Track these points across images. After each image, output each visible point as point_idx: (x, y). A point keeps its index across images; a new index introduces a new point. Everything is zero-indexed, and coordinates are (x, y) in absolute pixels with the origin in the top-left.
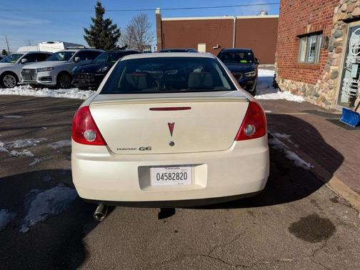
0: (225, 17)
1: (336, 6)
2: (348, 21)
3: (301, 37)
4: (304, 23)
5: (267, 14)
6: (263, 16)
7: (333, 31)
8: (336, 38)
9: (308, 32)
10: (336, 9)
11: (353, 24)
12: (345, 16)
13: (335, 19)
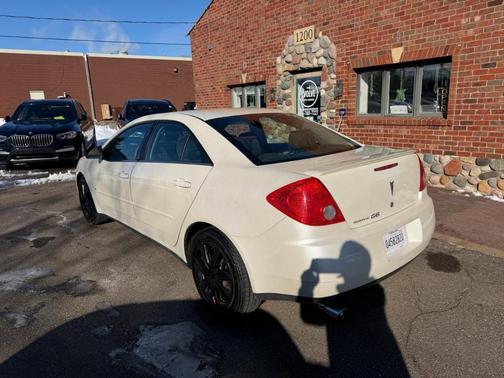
0: (66, 53)
1: (277, 56)
2: (294, 72)
3: (231, 87)
4: (236, 72)
5: (126, 53)
6: (121, 56)
7: (279, 82)
8: (284, 89)
9: (244, 82)
10: (279, 59)
11: (300, 76)
12: (292, 67)
13: (280, 69)
